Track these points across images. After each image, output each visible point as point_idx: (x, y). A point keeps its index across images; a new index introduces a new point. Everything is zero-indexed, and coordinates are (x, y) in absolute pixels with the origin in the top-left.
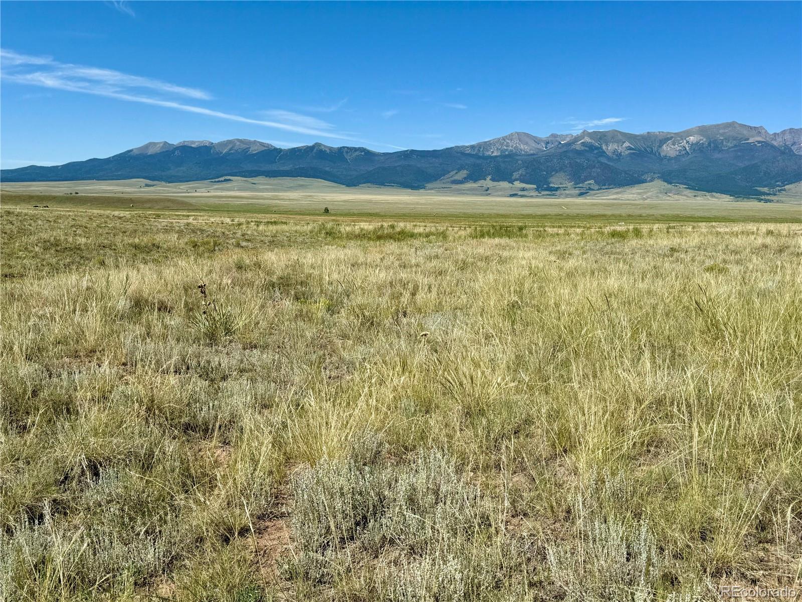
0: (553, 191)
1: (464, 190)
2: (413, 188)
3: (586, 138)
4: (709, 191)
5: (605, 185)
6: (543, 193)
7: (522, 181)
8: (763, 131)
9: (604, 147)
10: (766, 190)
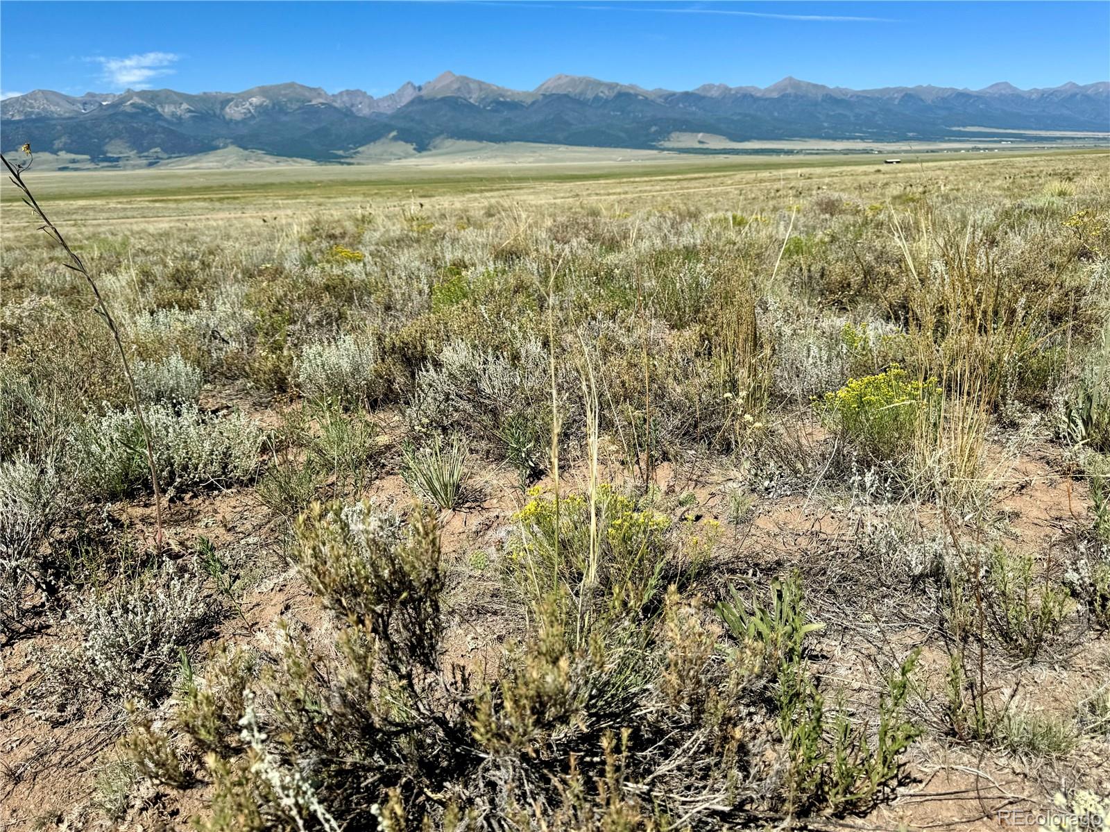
0: (114, 162)
3: (134, 98)
4: (289, 156)
5: (175, 153)
6: (102, 164)
7: (69, 151)
8: (322, 92)
9: (160, 110)
10: (341, 152)
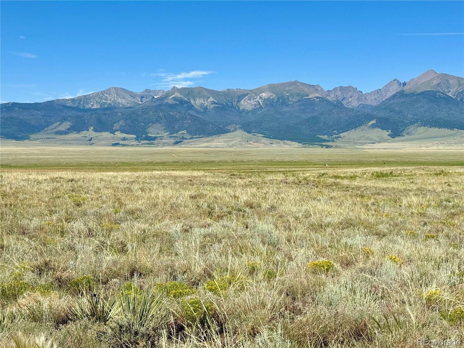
0: (151, 140)
1: (68, 140)
3: (176, 93)
4: (281, 139)
5: (196, 135)
6: (143, 142)
7: (123, 132)
8: (319, 88)
9: (192, 102)
10: (325, 137)
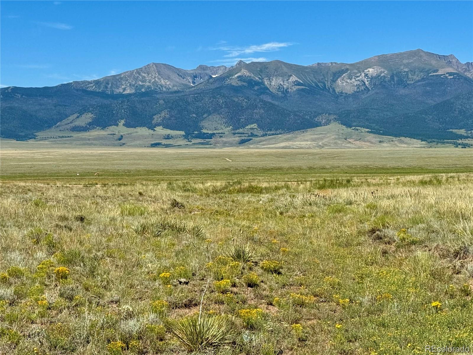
1: (89, 140)
2: (18, 138)
3: (243, 70)
4: (396, 136)
5: (271, 130)
6: (194, 141)
7: (167, 127)
8: (454, 60)
9: (266, 83)
10: (462, 132)
